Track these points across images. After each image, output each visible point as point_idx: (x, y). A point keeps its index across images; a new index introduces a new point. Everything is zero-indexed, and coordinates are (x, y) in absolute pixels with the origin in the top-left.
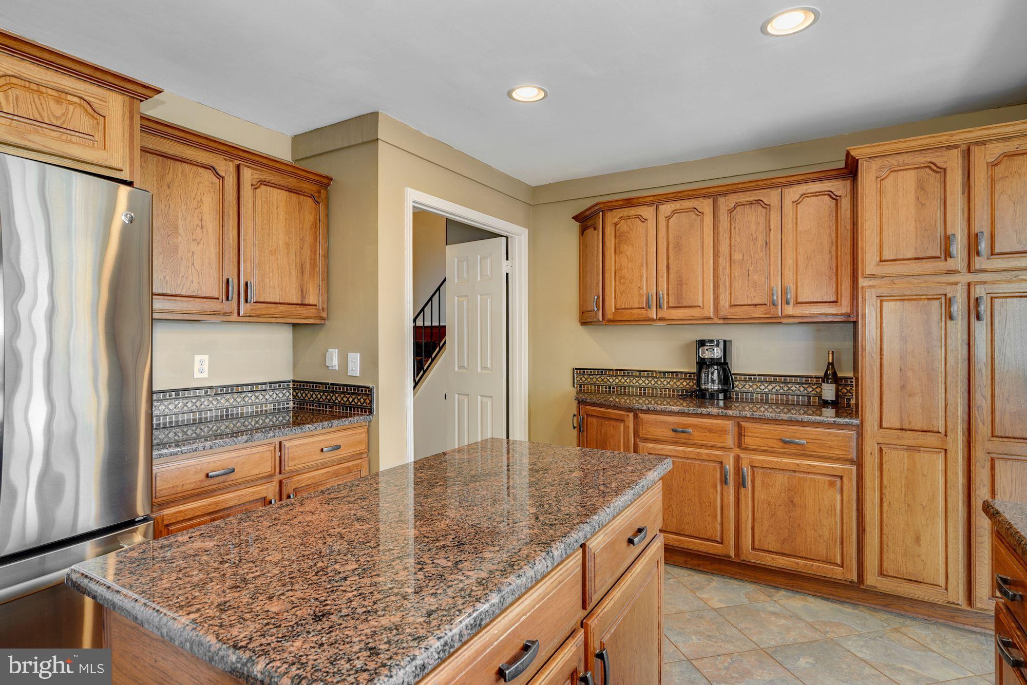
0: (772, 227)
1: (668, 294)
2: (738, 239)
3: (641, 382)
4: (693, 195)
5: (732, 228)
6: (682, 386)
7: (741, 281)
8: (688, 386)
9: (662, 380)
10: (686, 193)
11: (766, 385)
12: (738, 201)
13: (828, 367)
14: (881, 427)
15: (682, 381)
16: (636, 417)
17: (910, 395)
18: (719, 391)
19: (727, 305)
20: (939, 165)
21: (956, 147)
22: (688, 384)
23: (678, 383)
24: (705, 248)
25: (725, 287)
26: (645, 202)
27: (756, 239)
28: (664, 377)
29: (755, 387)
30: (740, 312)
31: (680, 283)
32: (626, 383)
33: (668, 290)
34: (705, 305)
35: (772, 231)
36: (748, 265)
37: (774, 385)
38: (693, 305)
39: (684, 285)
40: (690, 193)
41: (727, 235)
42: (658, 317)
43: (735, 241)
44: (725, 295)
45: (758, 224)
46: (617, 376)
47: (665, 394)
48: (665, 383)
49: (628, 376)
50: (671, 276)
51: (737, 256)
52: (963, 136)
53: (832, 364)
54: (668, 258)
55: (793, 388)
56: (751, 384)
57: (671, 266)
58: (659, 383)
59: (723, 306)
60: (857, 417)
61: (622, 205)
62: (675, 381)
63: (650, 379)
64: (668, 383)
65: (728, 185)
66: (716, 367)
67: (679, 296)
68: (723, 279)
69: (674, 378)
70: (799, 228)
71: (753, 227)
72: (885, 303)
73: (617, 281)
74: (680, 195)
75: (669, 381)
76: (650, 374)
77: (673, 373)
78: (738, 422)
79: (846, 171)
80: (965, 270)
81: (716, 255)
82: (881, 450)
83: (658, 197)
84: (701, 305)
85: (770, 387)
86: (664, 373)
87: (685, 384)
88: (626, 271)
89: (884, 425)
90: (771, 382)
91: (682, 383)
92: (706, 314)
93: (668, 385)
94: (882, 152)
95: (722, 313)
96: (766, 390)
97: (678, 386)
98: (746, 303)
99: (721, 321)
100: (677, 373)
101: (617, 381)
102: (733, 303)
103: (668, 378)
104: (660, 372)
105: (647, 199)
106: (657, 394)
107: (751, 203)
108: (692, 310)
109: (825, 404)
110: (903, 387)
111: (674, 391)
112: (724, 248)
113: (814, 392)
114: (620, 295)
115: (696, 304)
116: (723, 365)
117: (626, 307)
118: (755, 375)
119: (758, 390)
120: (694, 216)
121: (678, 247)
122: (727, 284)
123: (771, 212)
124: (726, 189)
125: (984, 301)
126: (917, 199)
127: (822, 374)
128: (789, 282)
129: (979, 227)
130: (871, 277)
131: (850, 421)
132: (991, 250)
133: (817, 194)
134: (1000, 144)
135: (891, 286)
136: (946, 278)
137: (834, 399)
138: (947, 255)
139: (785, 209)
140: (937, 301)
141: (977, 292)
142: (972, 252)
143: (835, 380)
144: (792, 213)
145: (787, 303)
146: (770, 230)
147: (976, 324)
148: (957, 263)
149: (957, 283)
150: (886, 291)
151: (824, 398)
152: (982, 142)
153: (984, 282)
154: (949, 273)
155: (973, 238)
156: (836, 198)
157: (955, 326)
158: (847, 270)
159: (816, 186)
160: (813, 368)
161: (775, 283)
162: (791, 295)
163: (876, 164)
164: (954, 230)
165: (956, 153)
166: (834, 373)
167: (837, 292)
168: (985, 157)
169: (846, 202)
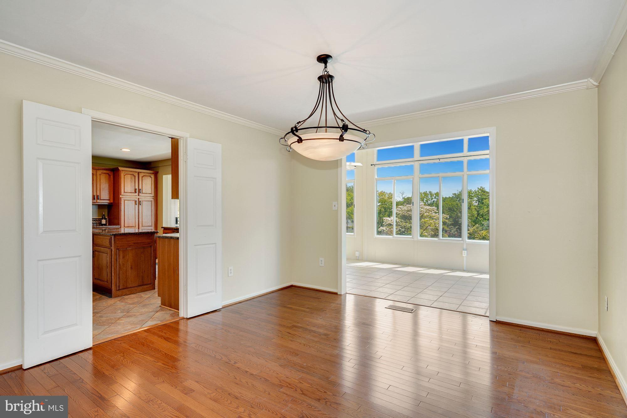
13: (103, 216)
14: (124, 227)
17: (130, 221)
20: (134, 175)
21: (137, 172)
52: (138, 170)
60: (119, 225)
70: (101, 181)
72: (125, 201)
79: (112, 170)
109: (103, 225)
113: (98, 222)
123: (94, 175)
125: (141, 202)
126: (131, 180)
127: (101, 218)
128: (98, 194)
129: (140, 188)
130: (123, 195)
131: (118, 226)
132: (142, 192)
133: (105, 173)
134: (143, 174)
135: (126, 197)
136: (135, 197)
137: (105, 223)
138: (136, 192)
139: (97, 175)
140: (134, 201)
141: (140, 200)
142: (139, 192)
143: (105, 219)
144: (99, 177)
145: (98, 199)
146: (93, 180)
147: (140, 206)
148: (137, 194)
149: (137, 198)
150: (125, 199)
151: (102, 223)
152: (141, 172)
153: (141, 198)
154: (136, 196)
155: (139, 190)
156: (110, 176)
157: (137, 206)
158: (112, 193)
159: (105, 171)
160: (98, 216)
161: (95, 194)
162: (99, 197)
163: (123, 172)
164: (137, 187)
165: (137, 173)
166: (105, 217)
167: (110, 197)
168: (141, 175)
169: (112, 177)
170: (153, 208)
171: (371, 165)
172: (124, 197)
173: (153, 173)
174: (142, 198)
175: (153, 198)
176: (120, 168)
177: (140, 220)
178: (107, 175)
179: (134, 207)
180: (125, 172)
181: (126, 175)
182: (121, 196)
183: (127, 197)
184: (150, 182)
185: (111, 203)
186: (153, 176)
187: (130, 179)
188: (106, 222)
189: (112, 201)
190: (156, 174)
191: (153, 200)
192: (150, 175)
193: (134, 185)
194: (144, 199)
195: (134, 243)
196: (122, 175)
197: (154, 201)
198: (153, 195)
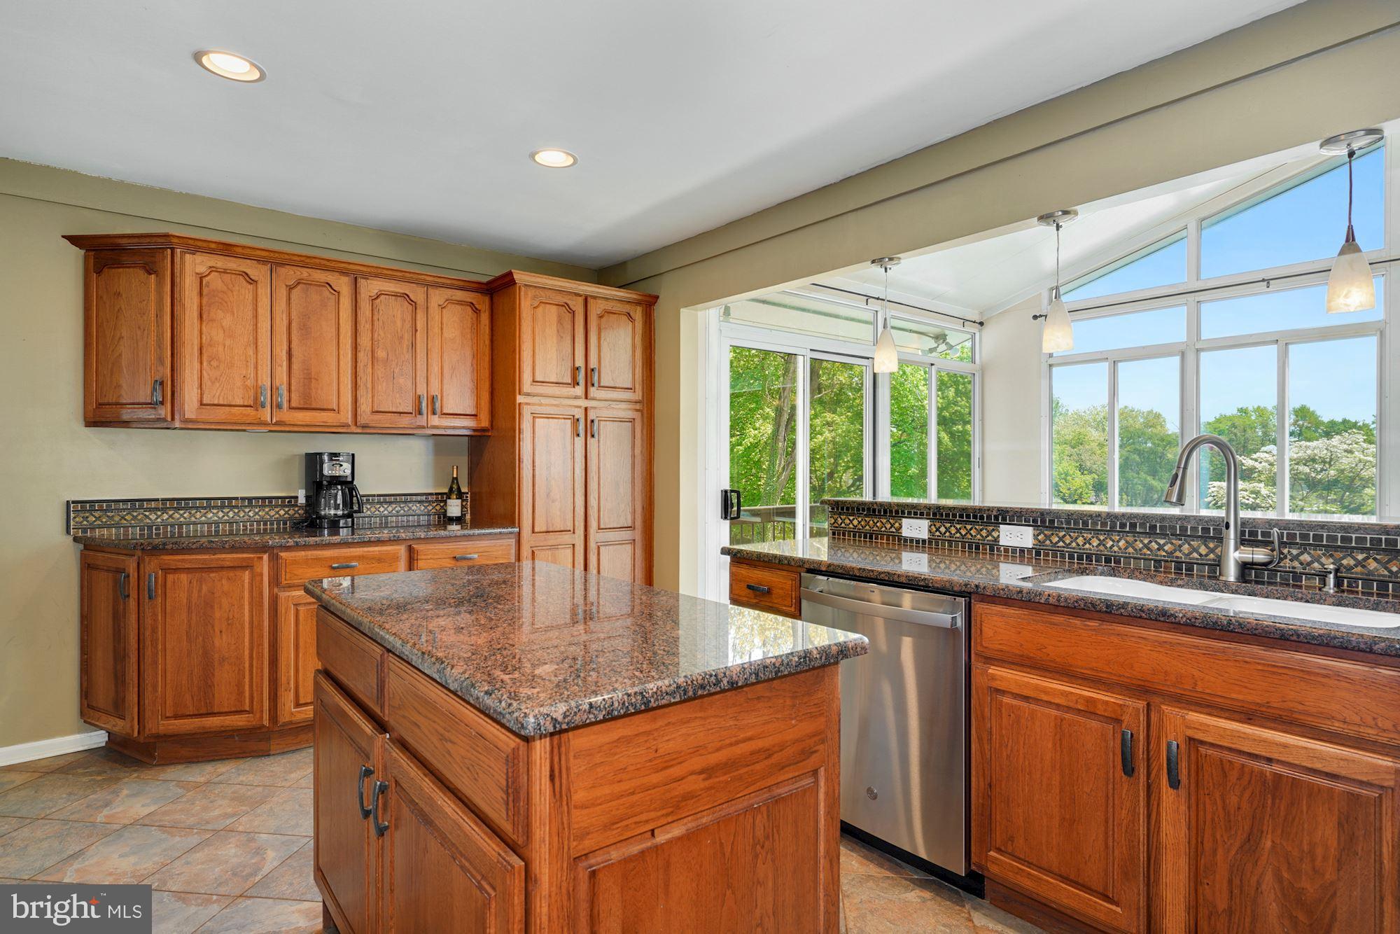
0: (418, 328)
1: (290, 391)
2: (381, 333)
3: (210, 515)
4: (326, 266)
5: (375, 318)
6: (277, 516)
7: (384, 384)
8: (286, 516)
9: (247, 510)
10: (317, 261)
11: (386, 506)
12: (382, 288)
13: (453, 482)
14: (533, 532)
15: (277, 510)
16: (274, 559)
17: (553, 502)
18: (344, 516)
19: (368, 410)
20: (571, 307)
21: (581, 296)
22: (286, 513)
23: (272, 513)
24: (341, 338)
25: (367, 388)
26: (255, 256)
27: (402, 338)
28: (250, 505)
29: (373, 509)
30: (384, 420)
31: (309, 378)
32: (182, 519)
33: (290, 384)
34: (342, 408)
35: (418, 333)
36: (393, 367)
37: (394, 506)
38: (325, 407)
39: (313, 381)
40: (326, 262)
41: (368, 326)
42: (274, 421)
43: (379, 335)
44: (367, 398)
45: (404, 321)
46: (164, 510)
47: (252, 530)
48: (251, 514)
49: (187, 508)
50: (295, 367)
51: (381, 354)
52: (585, 288)
53: (456, 478)
54: (290, 342)
55: (414, 508)
56: (369, 507)
57: (294, 352)
58: (242, 514)
59: (364, 411)
60: (512, 524)
61: (214, 250)
62: (267, 510)
63: (226, 510)
64: (257, 513)
65: (372, 267)
66: (339, 487)
67: (306, 395)
68: (364, 379)
69: (265, 506)
70: (445, 335)
71: (399, 323)
72: (537, 420)
73: (205, 364)
74: (308, 260)
75: (257, 510)
76: (227, 502)
77: (264, 499)
78: (410, 546)
79: (485, 287)
80: (584, 397)
81: (355, 348)
82: (533, 552)
83: (277, 255)
84: (335, 407)
85: (390, 509)
86: (250, 499)
87: (282, 512)
88: (221, 349)
89: (536, 530)
90: (390, 503)
91: (277, 513)
92: (343, 420)
93: (257, 517)
94: (543, 284)
95: (361, 420)
96: (386, 512)
97: (271, 517)
98: (390, 410)
99: (359, 430)
100: (270, 498)
101: (165, 516)
102: (376, 409)
103: (256, 507)
104: (243, 499)
105: (258, 253)
106: (238, 530)
107: (396, 295)
108: (324, 414)
109: (451, 520)
110: (548, 495)
111: (265, 524)
112: (364, 341)
113: (434, 511)
114: (209, 383)
115: (330, 407)
116: (348, 485)
117: (221, 402)
118: (374, 496)
119: (377, 512)
120: (328, 293)
121: (305, 328)
122: (369, 385)
123: (418, 311)
124: (369, 270)
125: (596, 423)
126: (558, 331)
127: (446, 490)
128: (435, 391)
129: (593, 363)
130: (528, 394)
131: (510, 530)
132: (599, 383)
133: (460, 303)
134: (604, 302)
135: (541, 405)
136: (572, 401)
137: (459, 514)
138: (575, 383)
139: (431, 311)
140: (569, 421)
141: (591, 415)
142: (589, 383)
143: (460, 495)
144: (437, 318)
145: (434, 413)
146: (416, 331)
147: (591, 441)
148: (579, 390)
149: (580, 407)
150: (538, 409)
151: (449, 514)
152: (595, 298)
153: (595, 408)
154: (576, 398)
155: (589, 372)
156: (476, 311)
157: (579, 442)
158: (486, 385)
159: (460, 295)
160: (437, 485)
161: (421, 390)
162: (438, 405)
163: (531, 292)
164: (580, 362)
165: (581, 300)
166: (459, 488)
167: (477, 406)
168: (596, 308)
169: (485, 318)
170: (638, 451)
171: (1035, 317)
172: (534, 404)
173: (638, 303)
174: (600, 408)
175: (638, 406)
176: (519, 276)
177: (593, 502)
178: (469, 308)
179: (569, 448)
180: (538, 292)
181: (540, 309)
182: (520, 399)
183: (544, 401)
184: (629, 340)
185: (483, 430)
186: (638, 314)
187: (554, 327)
188: (463, 507)
189: (485, 423)
190: (649, 303)
191: (637, 416)
192: (627, 308)
193: (570, 350)
194: (605, 413)
195: (708, 772)
196: (526, 303)
197: (643, 421)
198: (638, 395)
